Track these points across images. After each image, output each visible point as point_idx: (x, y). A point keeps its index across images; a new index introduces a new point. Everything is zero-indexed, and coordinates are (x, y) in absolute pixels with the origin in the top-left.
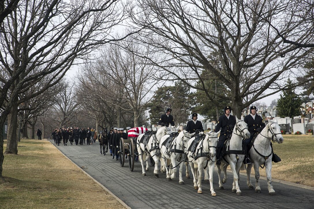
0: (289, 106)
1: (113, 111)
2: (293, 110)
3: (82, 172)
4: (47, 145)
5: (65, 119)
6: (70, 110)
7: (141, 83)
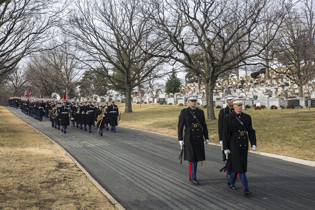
0: (173, 86)
1: (52, 87)
2: (175, 88)
3: (28, 126)
4: (3, 110)
5: (16, 92)
6: (20, 85)
7: (71, 69)
